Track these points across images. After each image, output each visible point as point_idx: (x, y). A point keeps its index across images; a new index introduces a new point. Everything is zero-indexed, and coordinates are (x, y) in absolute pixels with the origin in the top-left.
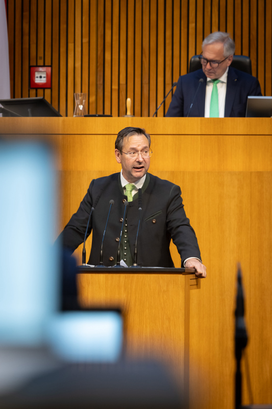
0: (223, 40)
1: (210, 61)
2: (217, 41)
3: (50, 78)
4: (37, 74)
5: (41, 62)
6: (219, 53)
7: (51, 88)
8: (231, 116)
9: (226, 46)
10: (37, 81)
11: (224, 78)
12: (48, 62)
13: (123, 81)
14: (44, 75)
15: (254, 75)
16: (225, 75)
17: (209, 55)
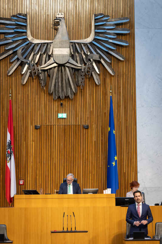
0: (72, 175)
1: (69, 180)
2: (70, 176)
3: (24, 182)
4: (20, 182)
5: (21, 179)
6: (71, 178)
7: (24, 185)
8: (74, 194)
9: (73, 177)
10: (21, 183)
11: (72, 184)
12: (23, 179)
13: (41, 183)
14: (22, 182)
15: (78, 183)
16: (72, 183)
17: (68, 179)
